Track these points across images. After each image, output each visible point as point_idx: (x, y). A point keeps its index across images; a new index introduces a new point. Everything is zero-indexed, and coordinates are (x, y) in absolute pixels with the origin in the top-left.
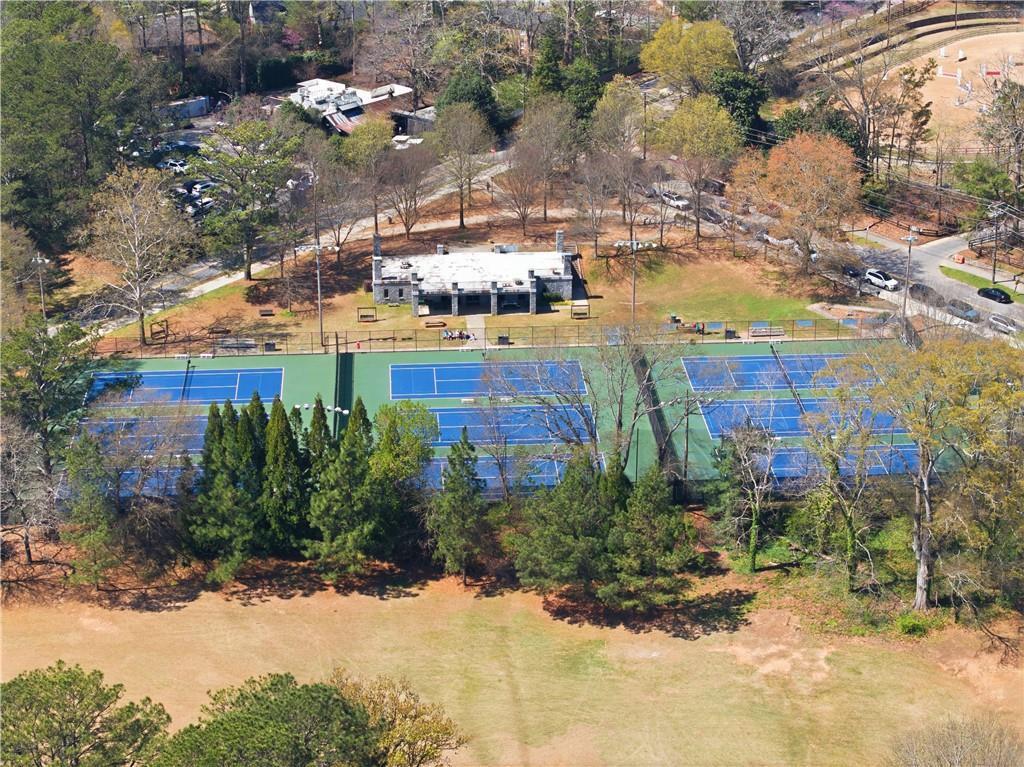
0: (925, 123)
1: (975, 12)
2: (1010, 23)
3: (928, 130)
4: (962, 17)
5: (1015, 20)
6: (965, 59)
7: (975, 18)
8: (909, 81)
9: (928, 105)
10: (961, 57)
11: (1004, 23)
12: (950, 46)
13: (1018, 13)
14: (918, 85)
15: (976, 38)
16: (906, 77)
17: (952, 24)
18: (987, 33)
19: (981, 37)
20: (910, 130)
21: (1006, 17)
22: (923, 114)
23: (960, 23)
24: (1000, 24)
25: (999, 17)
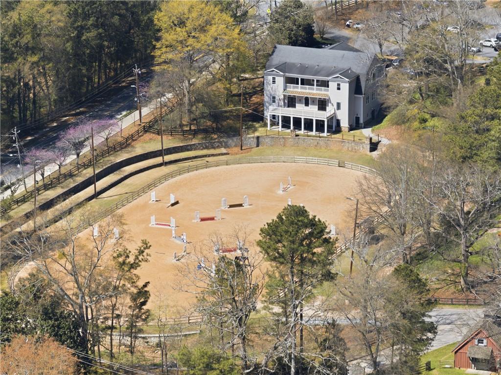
0: (144, 303)
1: (181, 145)
2: (219, 155)
3: (148, 311)
4: (170, 151)
5: (223, 150)
6: (177, 203)
7: (182, 151)
8: (124, 263)
9: (145, 286)
10: (173, 202)
11: (213, 155)
12: (160, 187)
13: (226, 143)
14: (133, 266)
15: (186, 175)
16: (121, 260)
17: (159, 160)
18: (197, 168)
19: (191, 173)
20: (130, 312)
21: (214, 148)
22: (142, 295)
23: (168, 158)
24: (209, 156)
25: (207, 148)
